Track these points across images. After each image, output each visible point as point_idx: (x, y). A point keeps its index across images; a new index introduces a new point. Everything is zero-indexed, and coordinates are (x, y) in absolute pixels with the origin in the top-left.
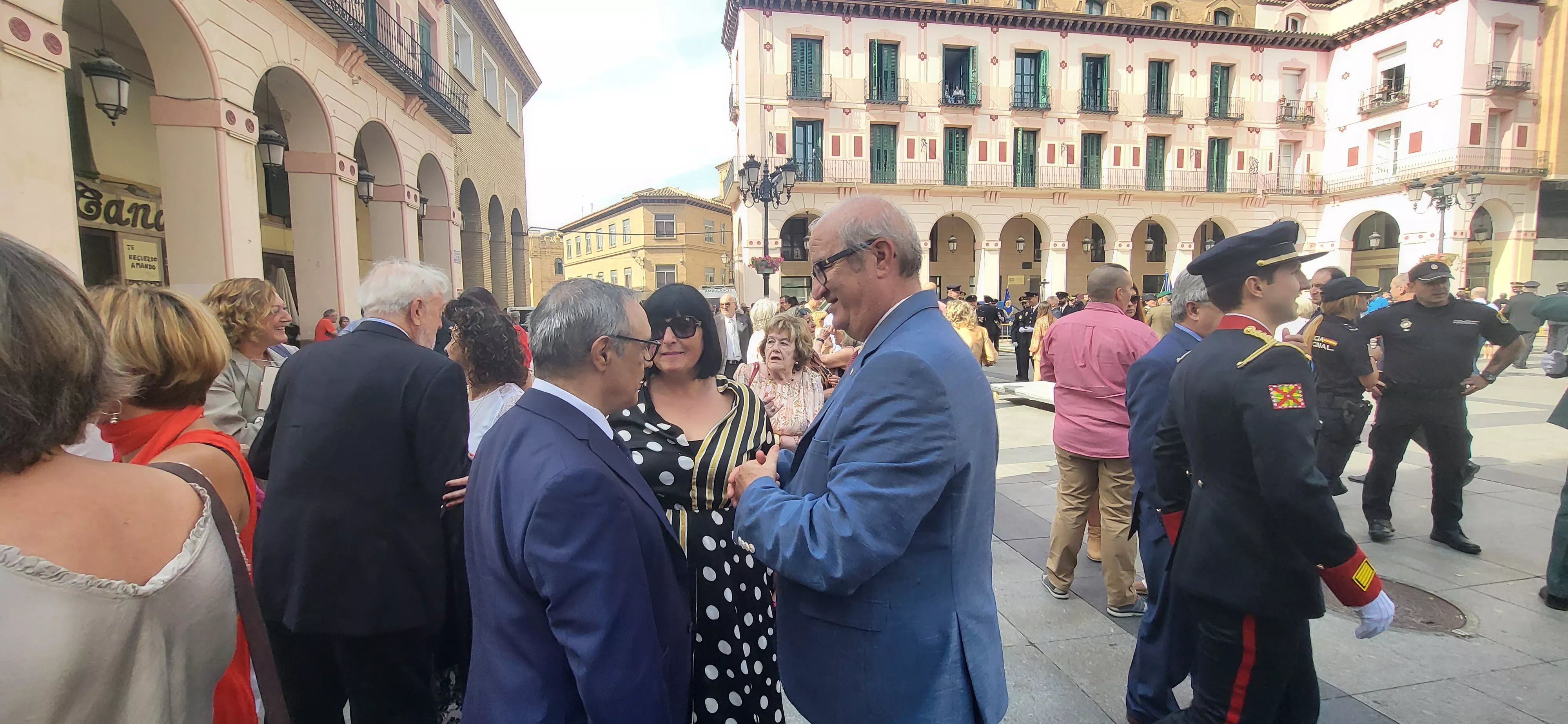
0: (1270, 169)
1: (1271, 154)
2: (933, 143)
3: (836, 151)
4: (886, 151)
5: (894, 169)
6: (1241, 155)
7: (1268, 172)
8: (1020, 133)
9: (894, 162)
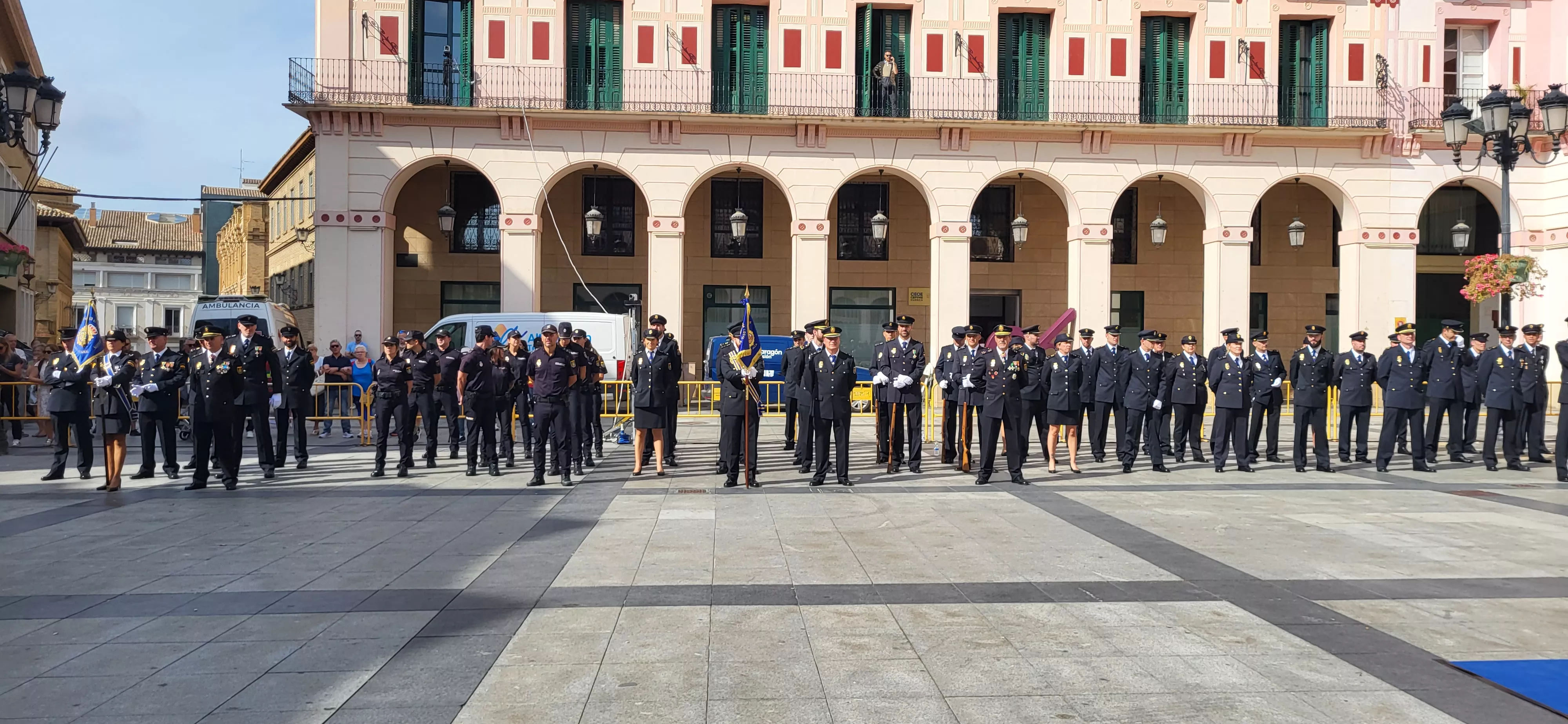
0: (1426, 78)
1: (1427, 49)
2: (690, 34)
3: (497, 49)
4: (602, 50)
5: (618, 82)
6: (1356, 53)
7: (1421, 84)
8: (868, 14)
9: (618, 70)
